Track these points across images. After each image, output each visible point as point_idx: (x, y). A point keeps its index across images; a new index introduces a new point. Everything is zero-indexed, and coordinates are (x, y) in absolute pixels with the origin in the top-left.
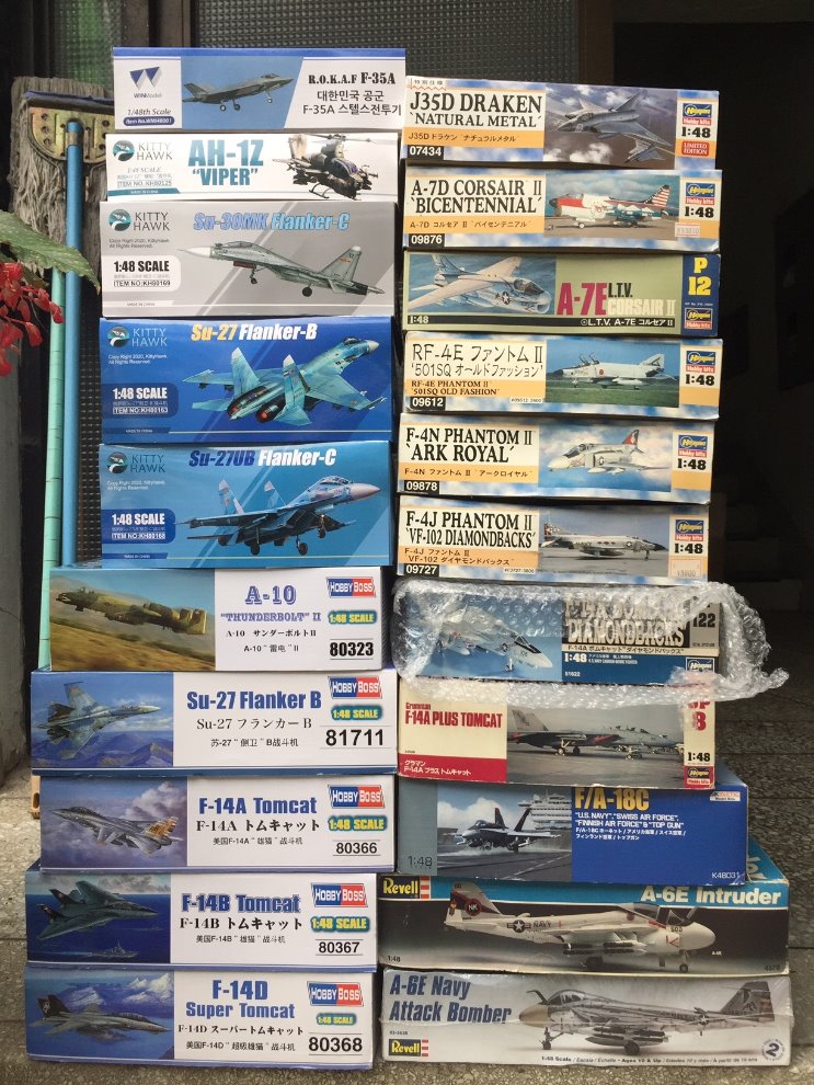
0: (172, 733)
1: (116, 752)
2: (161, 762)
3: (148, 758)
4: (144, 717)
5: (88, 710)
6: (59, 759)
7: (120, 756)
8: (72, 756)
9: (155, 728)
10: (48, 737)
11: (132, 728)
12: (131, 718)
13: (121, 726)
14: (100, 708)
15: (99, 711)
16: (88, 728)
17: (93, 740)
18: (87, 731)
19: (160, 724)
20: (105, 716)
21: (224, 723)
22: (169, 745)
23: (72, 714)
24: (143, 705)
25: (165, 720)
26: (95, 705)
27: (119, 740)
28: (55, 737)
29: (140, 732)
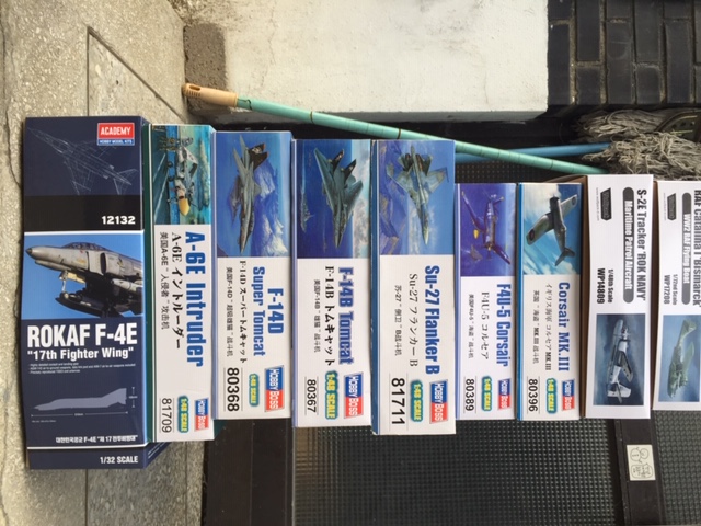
0: (407, 254)
1: (392, 209)
2: (383, 245)
3: (387, 235)
4: (420, 231)
5: (426, 186)
6: (386, 162)
7: (388, 212)
8: (389, 174)
9: (410, 240)
10: (404, 154)
11: (411, 222)
12: (419, 221)
13: (413, 213)
14: (427, 196)
15: (425, 195)
16: (411, 186)
17: (402, 191)
18: (408, 185)
19: (414, 244)
20: (421, 200)
21: (414, 295)
22: (397, 252)
23: (422, 174)
24: (429, 230)
25: (417, 248)
26: (429, 192)
27: (401, 211)
28: (404, 160)
29: (407, 228)
